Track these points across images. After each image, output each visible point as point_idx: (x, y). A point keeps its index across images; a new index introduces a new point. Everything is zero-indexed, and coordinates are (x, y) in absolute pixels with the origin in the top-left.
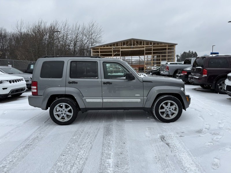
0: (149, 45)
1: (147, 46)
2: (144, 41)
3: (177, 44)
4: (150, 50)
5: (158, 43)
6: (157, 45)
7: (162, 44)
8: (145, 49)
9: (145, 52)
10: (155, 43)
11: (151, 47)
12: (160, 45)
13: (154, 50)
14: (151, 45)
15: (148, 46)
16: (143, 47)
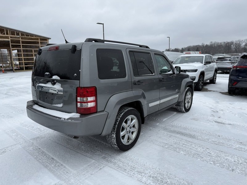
0: (16, 36)
1: (12, 36)
2: (7, 29)
3: (51, 39)
4: (19, 42)
5: (28, 34)
6: (26, 37)
7: (33, 36)
8: (10, 40)
9: (11, 44)
10: (23, 34)
11: (19, 38)
12: (30, 37)
13: (23, 42)
14: (18, 36)
15: (14, 36)
16: (7, 38)
